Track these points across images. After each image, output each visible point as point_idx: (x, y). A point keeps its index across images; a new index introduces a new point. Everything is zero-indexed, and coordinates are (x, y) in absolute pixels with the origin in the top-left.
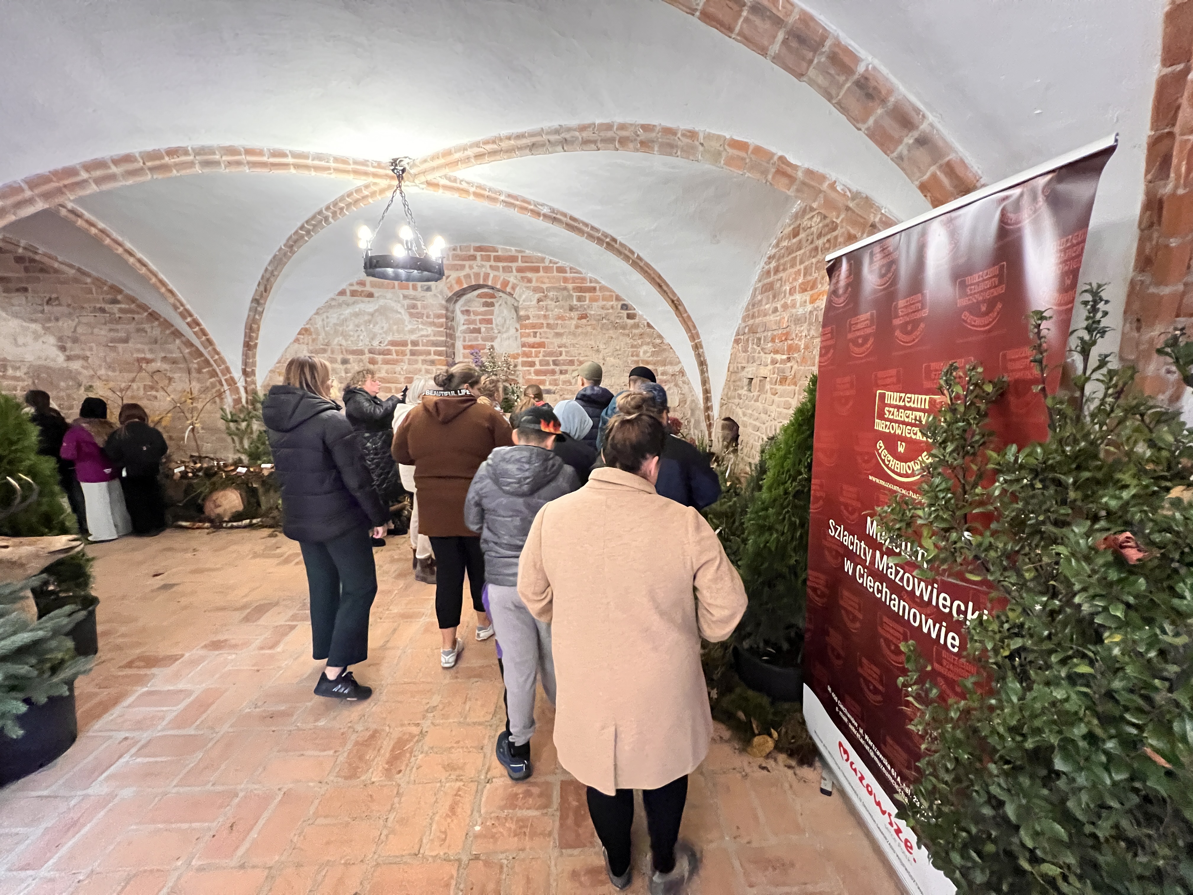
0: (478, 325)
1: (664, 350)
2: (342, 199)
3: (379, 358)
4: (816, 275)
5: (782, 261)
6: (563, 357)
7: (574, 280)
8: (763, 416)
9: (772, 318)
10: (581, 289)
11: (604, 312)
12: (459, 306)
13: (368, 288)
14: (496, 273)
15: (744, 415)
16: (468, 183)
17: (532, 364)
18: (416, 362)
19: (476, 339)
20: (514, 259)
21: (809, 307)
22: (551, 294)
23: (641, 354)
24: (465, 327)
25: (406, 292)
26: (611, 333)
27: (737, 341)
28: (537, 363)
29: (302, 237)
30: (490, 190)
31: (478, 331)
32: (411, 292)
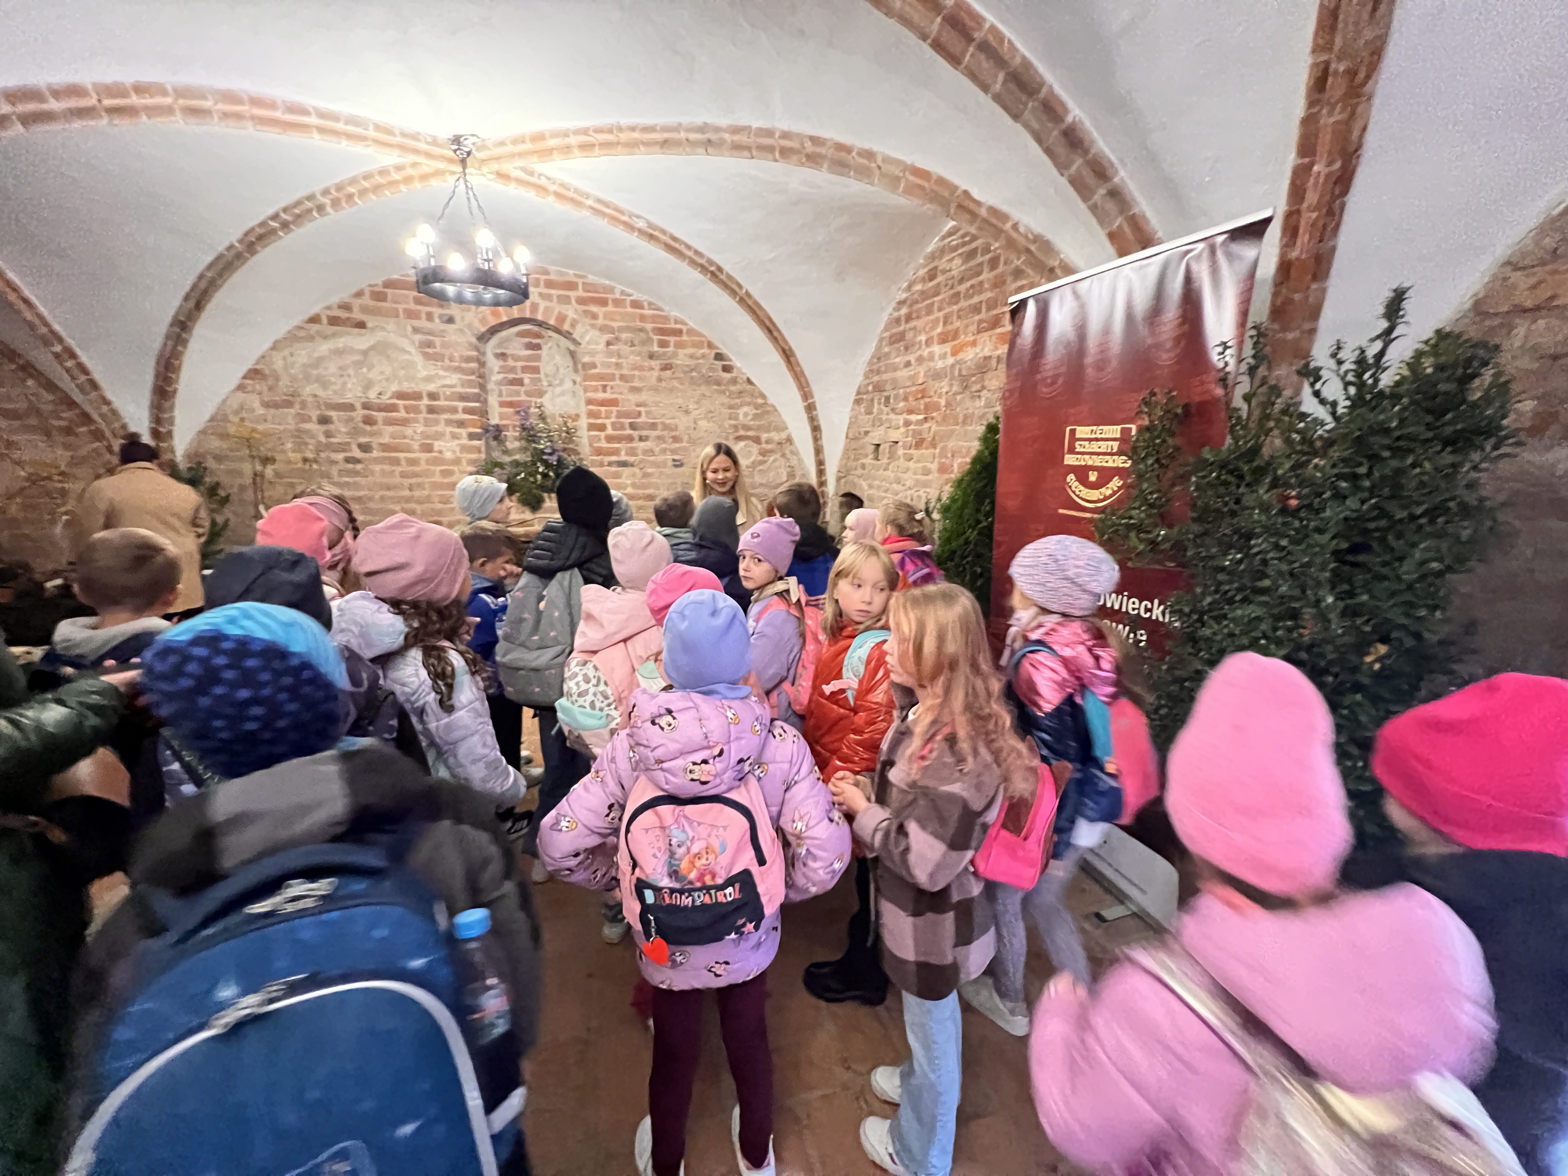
0: (520, 375)
1: (768, 412)
2: (353, 181)
3: (380, 416)
4: (958, 324)
5: (915, 307)
6: (643, 419)
7: (654, 318)
8: (895, 486)
9: (904, 373)
10: (662, 331)
11: (693, 362)
12: (491, 347)
13: (357, 315)
14: (548, 304)
15: (871, 487)
16: (549, 179)
17: (602, 428)
18: (436, 422)
19: (518, 394)
20: (571, 286)
21: (951, 360)
22: (624, 336)
23: (741, 417)
24: (501, 376)
25: (416, 323)
26: (703, 389)
27: (857, 402)
28: (609, 427)
29: (273, 231)
30: (576, 191)
31: (520, 382)
32: (423, 323)
